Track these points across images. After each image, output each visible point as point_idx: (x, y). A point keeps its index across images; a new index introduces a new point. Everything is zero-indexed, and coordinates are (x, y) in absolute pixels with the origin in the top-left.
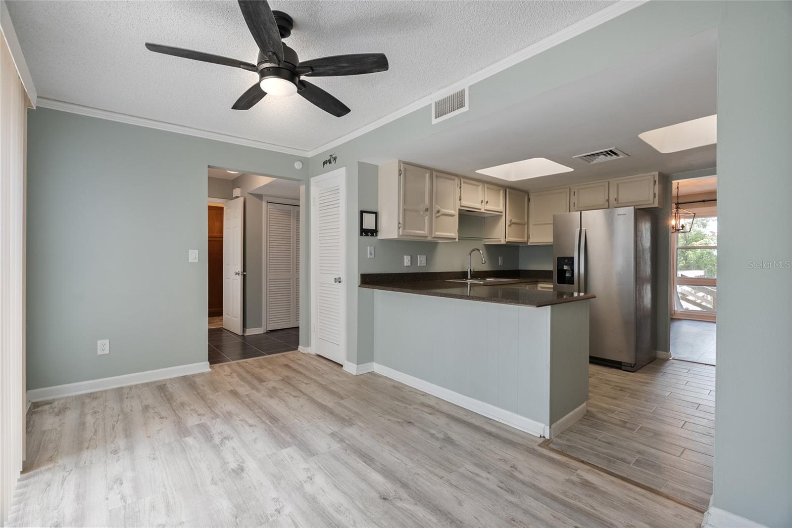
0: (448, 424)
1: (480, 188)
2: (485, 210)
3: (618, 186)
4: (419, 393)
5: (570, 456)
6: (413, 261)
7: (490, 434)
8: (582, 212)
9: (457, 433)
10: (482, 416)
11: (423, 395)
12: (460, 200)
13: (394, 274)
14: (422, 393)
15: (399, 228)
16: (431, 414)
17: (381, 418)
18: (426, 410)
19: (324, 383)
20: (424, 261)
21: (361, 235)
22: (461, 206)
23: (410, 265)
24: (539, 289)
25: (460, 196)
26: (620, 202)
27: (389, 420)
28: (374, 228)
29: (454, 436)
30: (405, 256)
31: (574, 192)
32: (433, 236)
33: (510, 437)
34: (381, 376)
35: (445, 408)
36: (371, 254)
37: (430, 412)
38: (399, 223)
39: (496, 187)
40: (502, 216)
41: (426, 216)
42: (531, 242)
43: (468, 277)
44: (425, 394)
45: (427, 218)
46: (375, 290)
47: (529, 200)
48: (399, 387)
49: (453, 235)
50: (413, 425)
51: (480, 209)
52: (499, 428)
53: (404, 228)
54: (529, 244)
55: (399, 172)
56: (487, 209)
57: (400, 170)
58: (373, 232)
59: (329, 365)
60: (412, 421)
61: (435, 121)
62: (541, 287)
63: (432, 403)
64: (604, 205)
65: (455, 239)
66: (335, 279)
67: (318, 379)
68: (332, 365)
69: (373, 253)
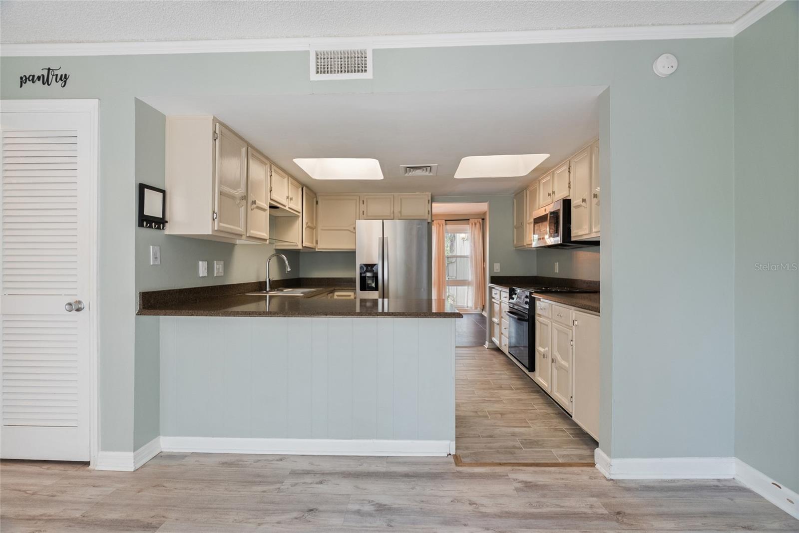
0: (357, 487)
1: (286, 179)
2: (289, 208)
3: (401, 199)
4: (270, 458)
5: (486, 463)
6: (210, 269)
7: (407, 475)
8: (384, 221)
9: (380, 493)
10: (376, 456)
11: (281, 460)
12: (270, 191)
13: (188, 289)
14: (278, 458)
15: (214, 220)
16: (321, 483)
17: (265, 526)
18: (308, 479)
19: (78, 515)
20: (221, 270)
21: (141, 225)
22: (271, 199)
23: (207, 275)
24: (336, 297)
25: (271, 187)
26: (403, 214)
27: (279, 523)
28: (161, 216)
29: (384, 500)
30: (201, 263)
31: (363, 201)
32: (248, 235)
33: (426, 469)
34: (183, 456)
35: (327, 466)
36: (156, 258)
37: (317, 480)
38: (214, 212)
39: (296, 183)
40: (298, 216)
41: (243, 206)
42: (319, 248)
43: (266, 288)
44: (282, 458)
45: (243, 209)
46: (161, 316)
47: (317, 203)
48: (232, 462)
49: (265, 235)
50: (320, 511)
51: (285, 206)
52: (405, 463)
53: (220, 221)
54: (317, 250)
55: (214, 136)
56: (291, 207)
57: (215, 132)
58: (160, 223)
59: (49, 471)
60: (312, 507)
61: (314, 77)
62: (337, 295)
63: (305, 466)
64: (390, 216)
65: (266, 240)
66: (70, 304)
67: (52, 511)
68: (57, 469)
69: (159, 257)
